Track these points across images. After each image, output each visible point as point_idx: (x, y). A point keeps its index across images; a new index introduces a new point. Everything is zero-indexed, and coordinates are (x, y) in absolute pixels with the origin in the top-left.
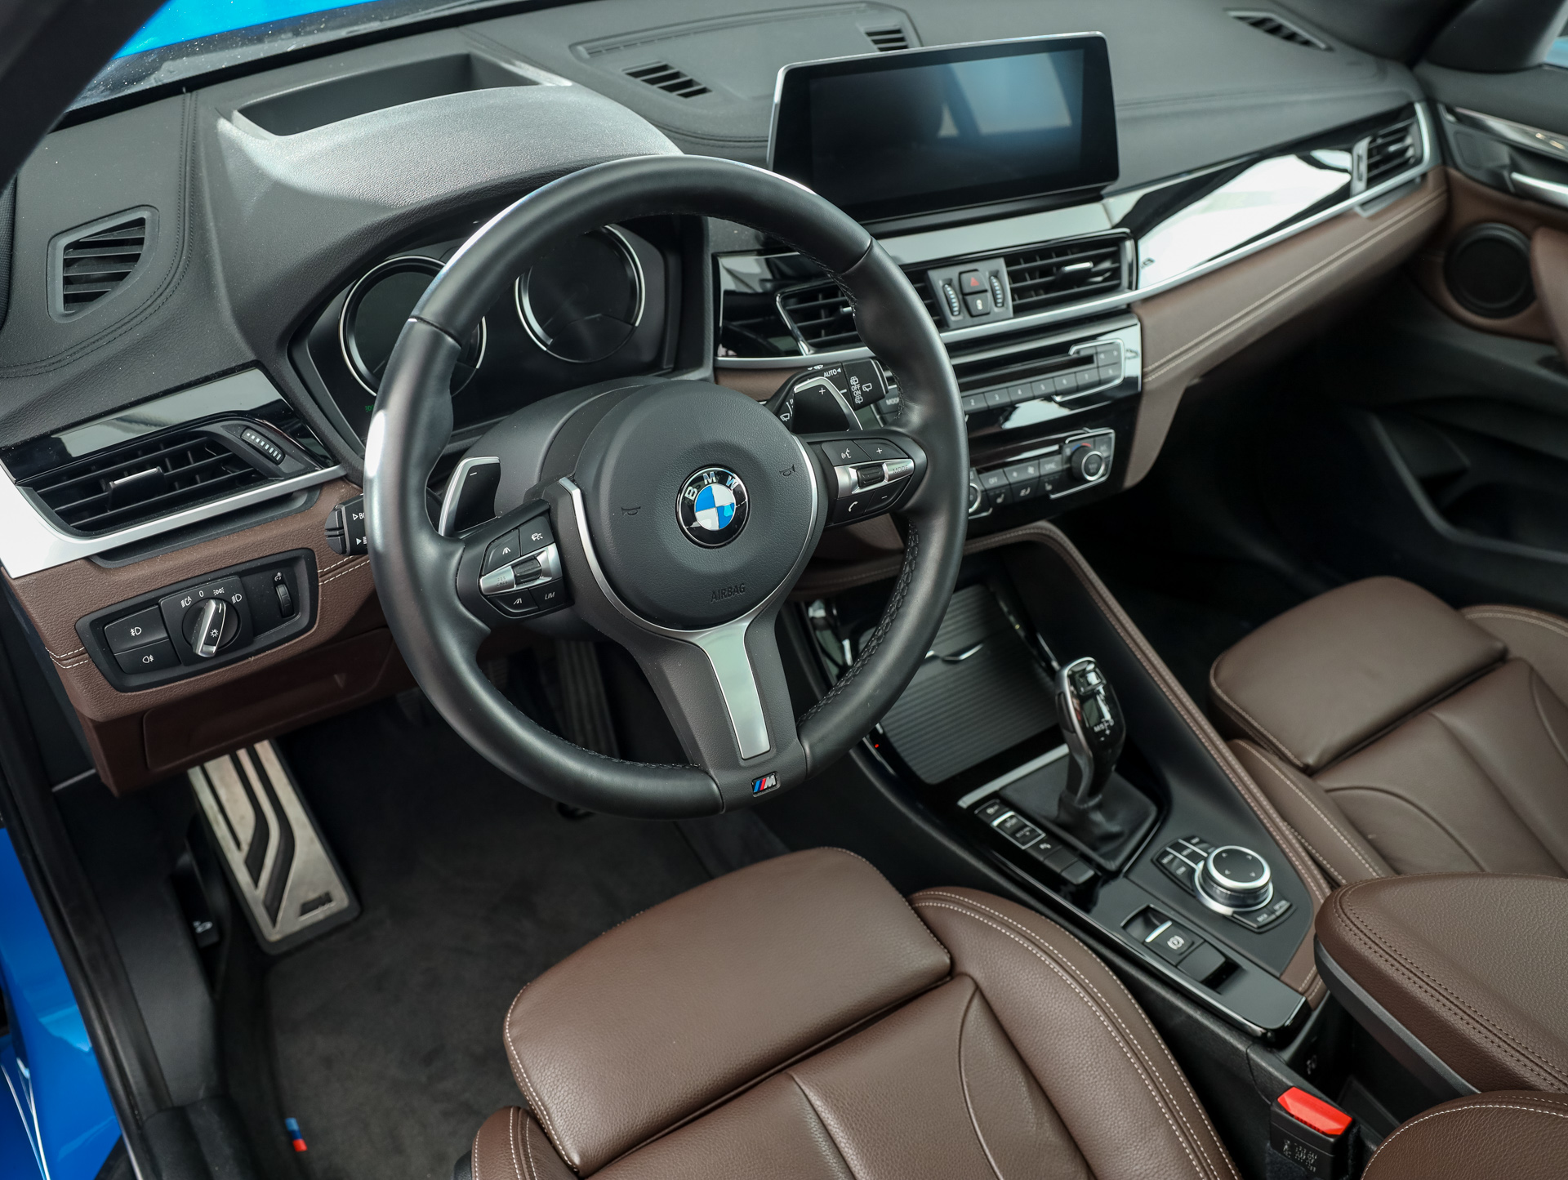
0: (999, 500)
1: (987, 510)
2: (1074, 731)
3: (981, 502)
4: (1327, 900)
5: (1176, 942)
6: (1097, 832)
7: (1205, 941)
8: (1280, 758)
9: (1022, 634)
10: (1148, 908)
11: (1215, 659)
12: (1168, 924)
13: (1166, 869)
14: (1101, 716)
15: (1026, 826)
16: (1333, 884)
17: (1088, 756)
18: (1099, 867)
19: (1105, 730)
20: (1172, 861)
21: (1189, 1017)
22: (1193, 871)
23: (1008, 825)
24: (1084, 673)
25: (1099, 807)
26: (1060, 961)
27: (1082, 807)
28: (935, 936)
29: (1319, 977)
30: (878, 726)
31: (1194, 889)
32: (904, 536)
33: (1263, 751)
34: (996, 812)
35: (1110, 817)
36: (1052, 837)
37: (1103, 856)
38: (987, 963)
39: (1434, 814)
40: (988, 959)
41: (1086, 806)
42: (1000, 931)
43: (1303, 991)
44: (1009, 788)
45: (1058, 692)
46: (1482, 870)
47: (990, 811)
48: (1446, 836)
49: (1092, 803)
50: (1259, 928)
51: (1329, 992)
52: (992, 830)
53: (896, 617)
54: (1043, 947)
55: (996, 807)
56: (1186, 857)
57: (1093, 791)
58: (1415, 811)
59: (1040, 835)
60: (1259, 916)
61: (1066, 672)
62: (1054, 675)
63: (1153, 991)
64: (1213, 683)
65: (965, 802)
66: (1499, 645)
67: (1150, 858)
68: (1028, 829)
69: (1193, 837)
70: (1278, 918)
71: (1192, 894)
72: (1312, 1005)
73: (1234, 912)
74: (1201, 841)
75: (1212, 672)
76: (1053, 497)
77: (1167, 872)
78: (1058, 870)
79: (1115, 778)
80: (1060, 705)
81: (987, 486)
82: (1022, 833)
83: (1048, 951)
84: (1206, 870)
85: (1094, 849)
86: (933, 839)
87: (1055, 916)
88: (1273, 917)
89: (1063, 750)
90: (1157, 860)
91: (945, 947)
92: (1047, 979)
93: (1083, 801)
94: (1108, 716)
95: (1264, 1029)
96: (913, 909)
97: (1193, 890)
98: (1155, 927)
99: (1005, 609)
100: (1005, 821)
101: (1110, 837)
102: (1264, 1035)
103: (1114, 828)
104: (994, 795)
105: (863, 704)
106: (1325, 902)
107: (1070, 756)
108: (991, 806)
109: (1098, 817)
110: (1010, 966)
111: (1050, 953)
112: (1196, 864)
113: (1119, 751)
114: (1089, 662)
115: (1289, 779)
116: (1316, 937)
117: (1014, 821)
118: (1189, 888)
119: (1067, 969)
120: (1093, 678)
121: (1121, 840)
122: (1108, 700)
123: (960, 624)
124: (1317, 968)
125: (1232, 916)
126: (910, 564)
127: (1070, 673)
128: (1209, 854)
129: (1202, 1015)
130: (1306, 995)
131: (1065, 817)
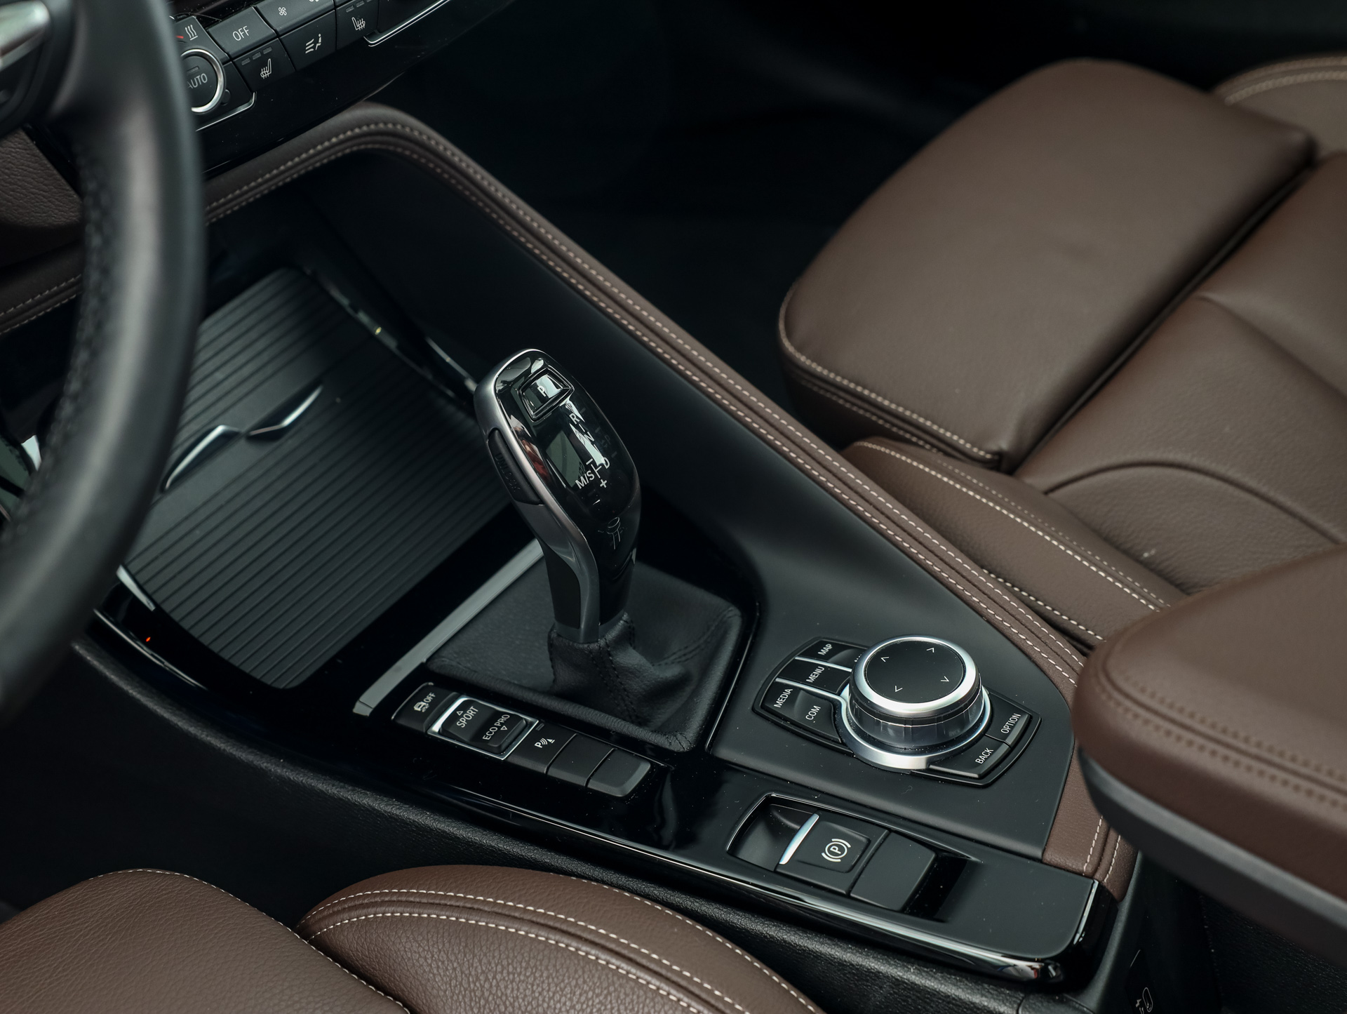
0: (265, 73)
1: (247, 101)
2: (541, 500)
3: (228, 85)
4: (1082, 676)
5: (836, 851)
6: (636, 686)
7: (890, 830)
8: (946, 454)
9: (391, 343)
10: (770, 800)
11: (781, 300)
12: (815, 818)
13: (786, 719)
14: (584, 455)
15: (500, 714)
16: (1083, 646)
17: (581, 545)
18: (659, 752)
19: (597, 481)
20: (791, 701)
21: (898, 983)
22: (836, 706)
23: (462, 723)
24: (528, 382)
25: (629, 638)
26: (625, 952)
27: (594, 646)
28: (370, 982)
29: (1112, 834)
30: (124, 576)
31: (846, 740)
32: (72, 176)
33: (912, 449)
34: (432, 705)
35: (656, 653)
36: (552, 721)
37: (659, 730)
38: (487, 1001)
39: (1252, 483)
40: (486, 994)
41: (602, 642)
42: (496, 929)
43: (1090, 870)
44: (444, 653)
45: (486, 433)
46: (1334, 540)
47: (420, 706)
48: (1283, 516)
49: (612, 634)
50: (982, 777)
51: (1139, 856)
52: (433, 740)
53: (100, 345)
54: (585, 935)
55: (430, 697)
56: (815, 684)
57: (607, 609)
58: (1216, 483)
59: (532, 724)
60: (977, 756)
61: (491, 388)
62: (472, 405)
63: (818, 956)
64: (786, 343)
65: (367, 703)
66: (1297, 138)
67: (749, 708)
68: (503, 719)
69: (822, 645)
70: (1012, 748)
71: (845, 750)
72: (1115, 892)
73: (930, 762)
74: (837, 648)
75: (781, 326)
76: (374, 42)
77: (788, 725)
78: (580, 781)
79: (643, 576)
80: (498, 454)
81: (232, 50)
82: (493, 730)
83: (597, 940)
84: (857, 696)
85: (642, 722)
86: (322, 795)
87: (598, 872)
88: (1004, 749)
89: (533, 552)
90: (763, 707)
91: (396, 998)
92: (609, 993)
93: (592, 635)
94: (599, 458)
95: (1038, 961)
96: (311, 943)
97: (843, 744)
98: (792, 833)
99: (345, 302)
100: (454, 717)
101: (667, 690)
102: (1043, 972)
103: (670, 672)
104: (422, 674)
105: (81, 539)
106: (1079, 682)
107: (550, 558)
108: (420, 697)
109: (631, 658)
110: (533, 992)
111: (602, 942)
112: (839, 694)
113: (637, 518)
114: (533, 357)
115: (970, 487)
116: (1080, 752)
117: (471, 713)
118: (836, 742)
119: (644, 962)
120: (547, 387)
121: (689, 689)
122: (590, 424)
123: (265, 357)
124: (1106, 819)
125: (928, 770)
126: (99, 228)
127: (500, 387)
128: (854, 666)
129: (919, 973)
130: (1098, 875)
131: (568, 677)
